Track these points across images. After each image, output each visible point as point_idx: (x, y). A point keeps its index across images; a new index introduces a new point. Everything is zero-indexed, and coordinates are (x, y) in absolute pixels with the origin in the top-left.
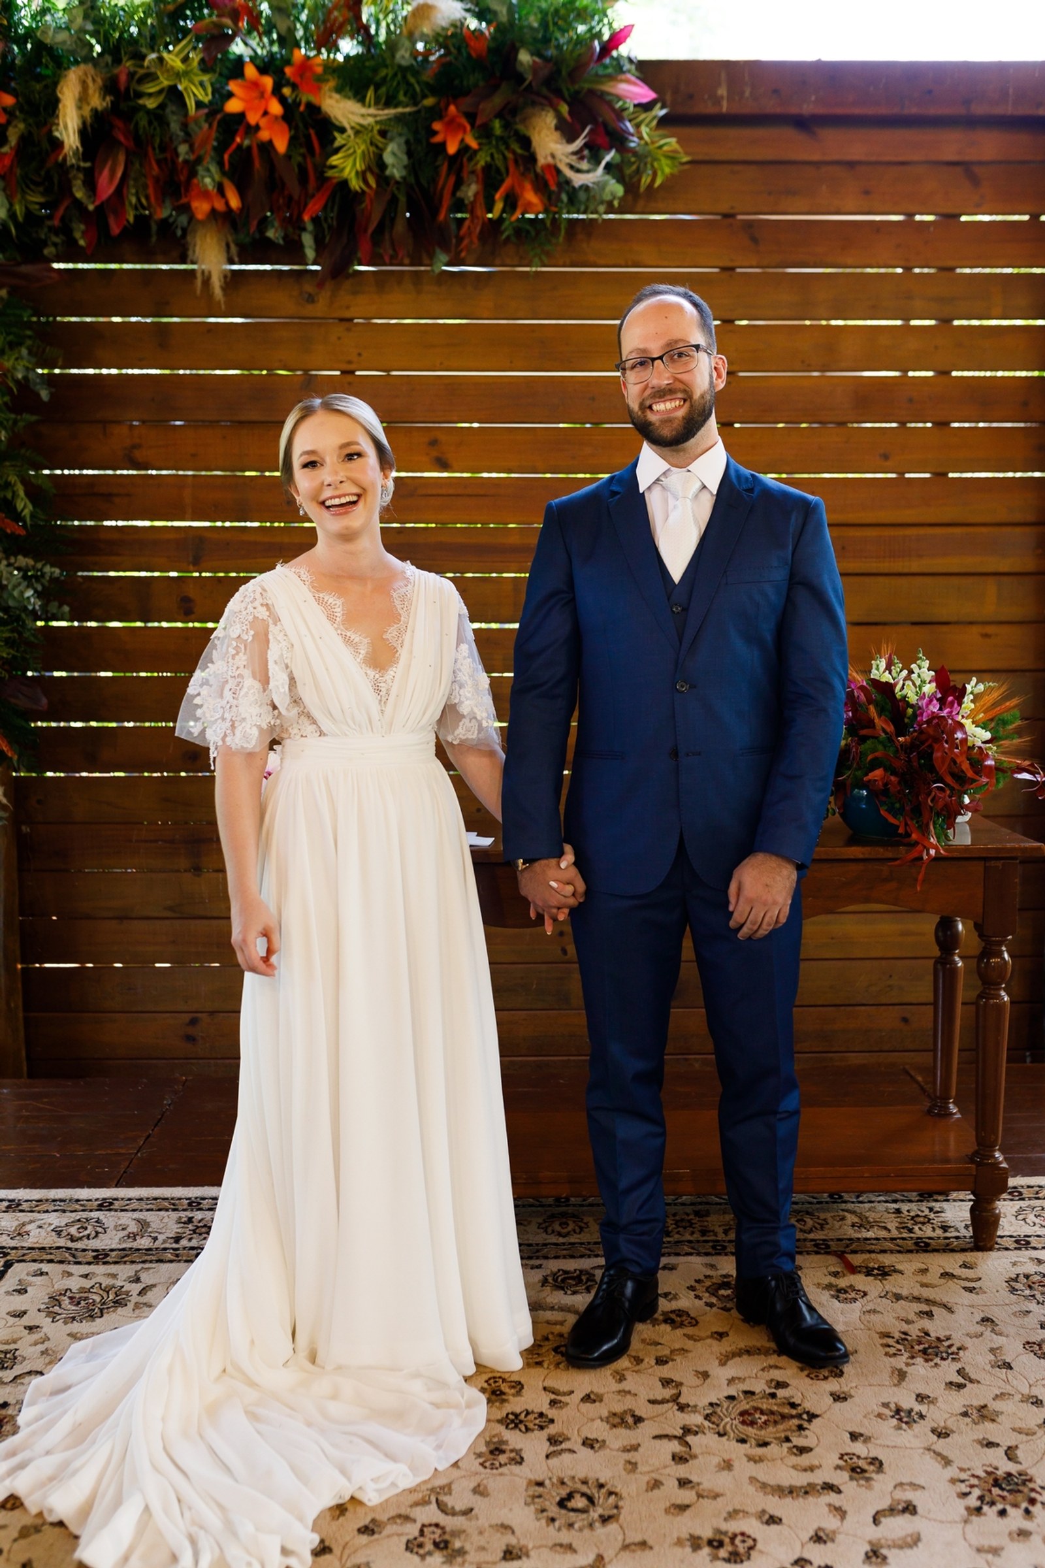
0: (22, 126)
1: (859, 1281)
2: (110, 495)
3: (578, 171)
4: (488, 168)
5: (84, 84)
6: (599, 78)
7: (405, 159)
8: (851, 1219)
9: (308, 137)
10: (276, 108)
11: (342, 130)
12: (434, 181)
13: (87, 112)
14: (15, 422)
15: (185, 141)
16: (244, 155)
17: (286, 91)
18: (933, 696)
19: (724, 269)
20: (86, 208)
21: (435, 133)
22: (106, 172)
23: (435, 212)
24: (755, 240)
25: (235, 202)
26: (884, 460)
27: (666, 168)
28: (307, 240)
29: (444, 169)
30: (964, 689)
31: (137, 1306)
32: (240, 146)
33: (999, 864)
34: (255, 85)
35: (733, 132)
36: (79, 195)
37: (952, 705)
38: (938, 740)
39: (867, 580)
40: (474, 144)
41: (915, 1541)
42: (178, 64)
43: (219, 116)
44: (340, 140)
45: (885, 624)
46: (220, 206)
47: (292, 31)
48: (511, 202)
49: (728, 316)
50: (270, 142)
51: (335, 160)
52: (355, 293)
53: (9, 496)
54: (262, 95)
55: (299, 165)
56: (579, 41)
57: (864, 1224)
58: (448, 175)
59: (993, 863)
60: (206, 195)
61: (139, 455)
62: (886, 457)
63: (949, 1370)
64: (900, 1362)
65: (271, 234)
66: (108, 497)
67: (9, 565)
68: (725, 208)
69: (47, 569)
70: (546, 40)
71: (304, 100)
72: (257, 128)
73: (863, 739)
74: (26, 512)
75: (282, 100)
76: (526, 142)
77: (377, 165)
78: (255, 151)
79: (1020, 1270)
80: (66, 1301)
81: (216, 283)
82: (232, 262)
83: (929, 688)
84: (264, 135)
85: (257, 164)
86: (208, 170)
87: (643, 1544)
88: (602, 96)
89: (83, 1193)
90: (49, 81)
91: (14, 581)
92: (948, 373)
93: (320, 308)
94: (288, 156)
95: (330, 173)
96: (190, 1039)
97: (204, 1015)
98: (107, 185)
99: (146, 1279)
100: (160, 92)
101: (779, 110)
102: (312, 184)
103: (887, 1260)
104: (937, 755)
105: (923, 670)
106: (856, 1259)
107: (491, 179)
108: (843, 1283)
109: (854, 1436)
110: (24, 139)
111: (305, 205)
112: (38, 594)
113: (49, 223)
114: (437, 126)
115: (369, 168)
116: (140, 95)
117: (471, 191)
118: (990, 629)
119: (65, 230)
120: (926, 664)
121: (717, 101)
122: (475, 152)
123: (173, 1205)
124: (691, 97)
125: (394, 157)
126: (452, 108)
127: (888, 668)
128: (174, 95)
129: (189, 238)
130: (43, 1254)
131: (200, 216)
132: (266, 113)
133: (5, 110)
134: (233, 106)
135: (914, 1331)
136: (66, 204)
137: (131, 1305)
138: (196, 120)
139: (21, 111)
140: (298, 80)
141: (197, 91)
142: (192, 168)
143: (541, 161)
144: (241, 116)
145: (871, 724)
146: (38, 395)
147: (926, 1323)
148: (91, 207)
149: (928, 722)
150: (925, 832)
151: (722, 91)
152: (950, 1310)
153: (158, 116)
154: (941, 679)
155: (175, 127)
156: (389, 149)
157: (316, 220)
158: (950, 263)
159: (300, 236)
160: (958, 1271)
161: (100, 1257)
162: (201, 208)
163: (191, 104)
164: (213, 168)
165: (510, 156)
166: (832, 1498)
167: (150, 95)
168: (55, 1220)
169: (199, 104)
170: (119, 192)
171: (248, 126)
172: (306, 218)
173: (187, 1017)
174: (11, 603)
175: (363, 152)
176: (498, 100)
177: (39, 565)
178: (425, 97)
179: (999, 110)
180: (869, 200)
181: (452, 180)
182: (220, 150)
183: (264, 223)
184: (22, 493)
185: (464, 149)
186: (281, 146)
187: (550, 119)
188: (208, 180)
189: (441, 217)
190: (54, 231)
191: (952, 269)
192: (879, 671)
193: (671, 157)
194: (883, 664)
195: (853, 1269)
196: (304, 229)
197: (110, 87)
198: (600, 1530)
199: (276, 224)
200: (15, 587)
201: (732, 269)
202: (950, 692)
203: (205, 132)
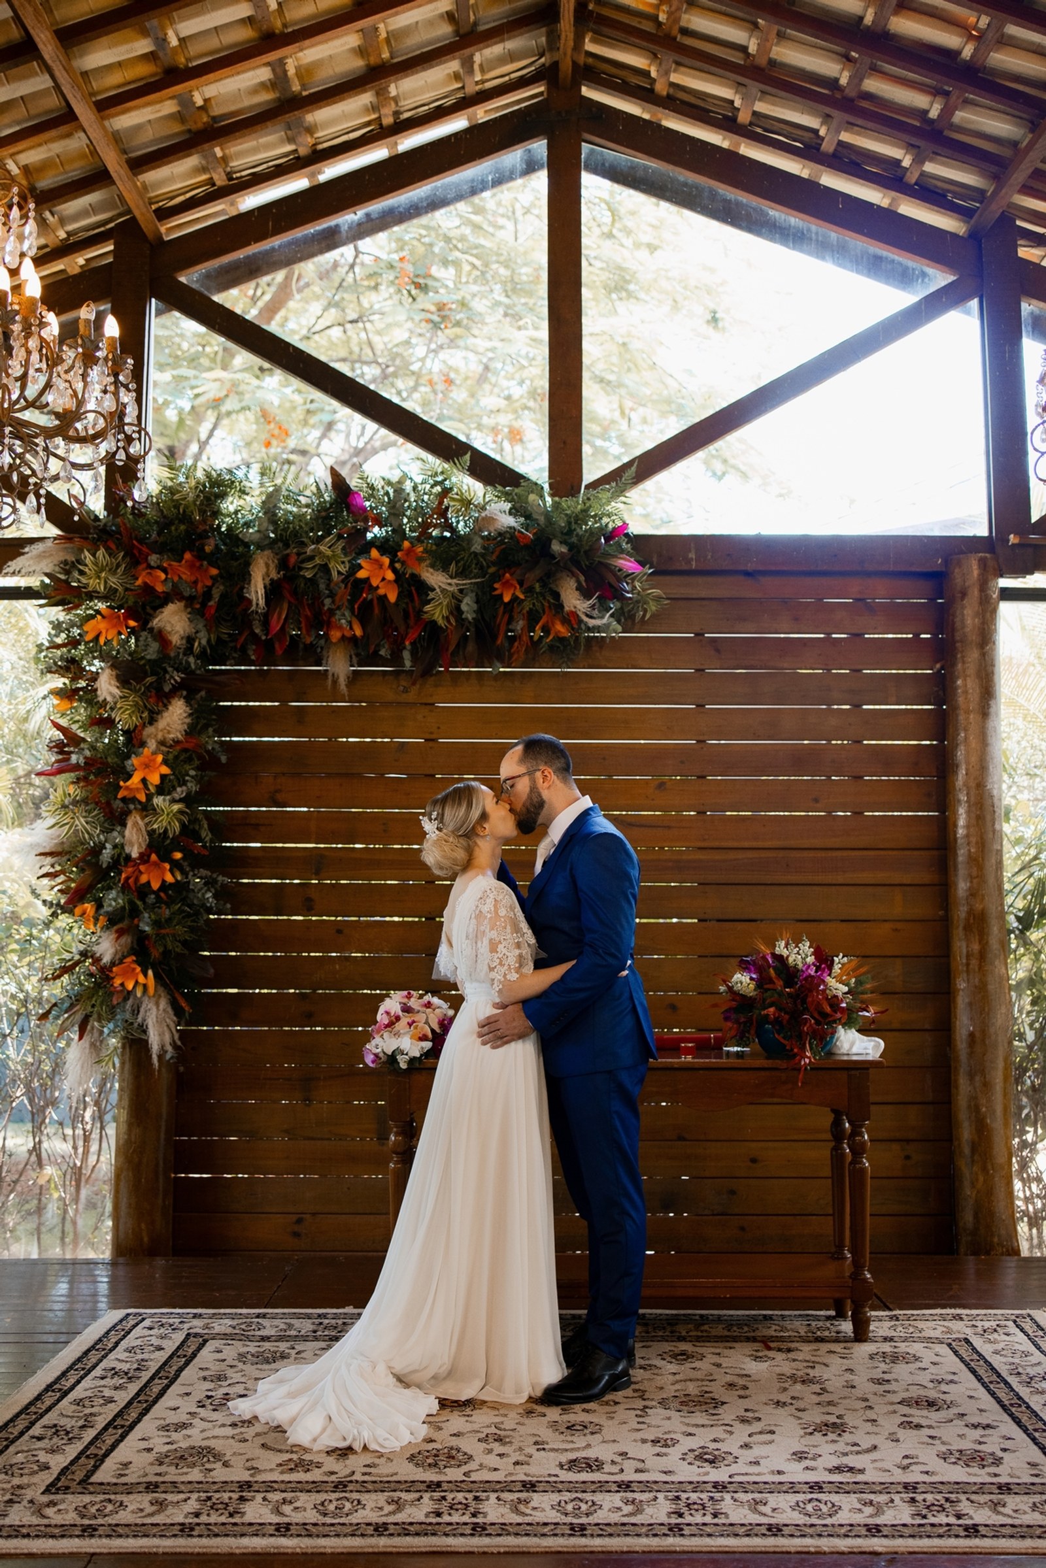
0: (222, 588)
1: (771, 1354)
2: (258, 825)
3: (591, 617)
4: (530, 612)
5: (267, 565)
6: (607, 555)
7: (475, 607)
8: (774, 1327)
9: (410, 593)
10: (390, 576)
11: (433, 590)
12: (495, 617)
13: (267, 581)
14: (202, 777)
15: (328, 596)
16: (367, 605)
17: (398, 565)
18: (814, 964)
19: (697, 670)
20: (260, 638)
21: (496, 589)
22: (275, 616)
23: (494, 637)
24: (718, 651)
25: (358, 632)
26: (815, 802)
27: (653, 607)
28: (406, 655)
29: (501, 610)
30: (833, 961)
31: (296, 1359)
32: (365, 599)
33: (857, 1073)
34: (376, 561)
35: (700, 580)
36: (257, 631)
37: (823, 971)
38: (811, 991)
39: (806, 888)
40: (522, 597)
41: (771, 1442)
42: (329, 553)
43: (352, 579)
44: (431, 595)
45: (821, 921)
46: (348, 634)
47: (401, 524)
48: (546, 630)
49: (700, 702)
50: (385, 596)
51: (427, 608)
52: (436, 686)
53: (197, 827)
54: (381, 566)
55: (404, 610)
56: (591, 532)
57: (783, 1329)
58: (504, 613)
59: (853, 1072)
60: (340, 628)
61: (279, 797)
62: (816, 800)
63: (816, 1388)
64: (786, 1385)
65: (382, 652)
66: (256, 826)
67: (194, 875)
68: (698, 630)
69: (220, 878)
70: (570, 532)
71: (409, 571)
72: (378, 587)
73: (767, 990)
74: (207, 839)
75: (394, 571)
76: (557, 596)
77: (456, 611)
78: (375, 602)
79: (881, 1350)
80: (249, 1357)
81: (342, 681)
82: (352, 666)
83: (810, 959)
84: (381, 592)
85: (376, 611)
86: (344, 615)
87: (614, 1441)
88: (607, 567)
89: (244, 1311)
90: (242, 561)
91: (199, 887)
92: (859, 742)
93: (411, 696)
94: (396, 604)
95: (425, 616)
96: (296, 1235)
97: (308, 1216)
98: (276, 624)
99: (298, 1348)
100: (314, 567)
101: (731, 568)
102: (412, 622)
103: (793, 1345)
104: (810, 999)
105: (806, 947)
106: (772, 1345)
107: (533, 618)
108: (760, 1354)
109: (746, 1410)
110: (223, 596)
111: (407, 634)
112: (215, 896)
113: (232, 644)
114: (496, 586)
115: (451, 613)
116: (301, 569)
117: (520, 625)
118: (899, 926)
119: (243, 650)
120: (808, 944)
121: (689, 561)
122: (522, 601)
123: (309, 1316)
124: (671, 559)
125: (468, 606)
126: (507, 575)
127: (786, 947)
128: (325, 569)
129: (325, 653)
130: (225, 1336)
131: (334, 641)
132: (384, 579)
133: (212, 577)
134: (362, 574)
135: (800, 1373)
136: (246, 634)
137: (292, 1359)
138: (336, 584)
139: (222, 577)
140: (405, 558)
141: (339, 568)
142: (331, 612)
143: (567, 609)
144: (367, 581)
145: (771, 981)
146: (219, 759)
147: (810, 1371)
148: (264, 638)
149: (806, 979)
150: (803, 1049)
151: (692, 555)
152: (826, 1365)
153: (312, 581)
154: (818, 953)
155: (322, 586)
156: (465, 601)
157: (413, 644)
158: (859, 667)
159: (401, 651)
160: (839, 1350)
161: (264, 1339)
162: (335, 635)
163: (335, 574)
164: (347, 613)
165: (546, 604)
166: (728, 1428)
167: (308, 569)
168: (229, 1322)
169: (339, 573)
170: (283, 628)
171: (371, 585)
172: (407, 643)
173: (294, 1218)
174: (196, 902)
175: (447, 605)
176: (538, 572)
177: (215, 876)
178: (489, 567)
179: (884, 568)
180: (798, 623)
181: (506, 617)
182: (351, 603)
183: (378, 647)
184: (206, 826)
185: (515, 599)
186: (392, 597)
187: (573, 584)
188: (343, 621)
189: (499, 642)
190: (235, 649)
191: (860, 671)
192: (781, 948)
193: (658, 599)
194: (783, 944)
195: (769, 1348)
196: (405, 648)
197: (283, 564)
198: (589, 1437)
199: (387, 646)
200: (200, 890)
201: (703, 670)
202: (824, 961)
203: (343, 592)
